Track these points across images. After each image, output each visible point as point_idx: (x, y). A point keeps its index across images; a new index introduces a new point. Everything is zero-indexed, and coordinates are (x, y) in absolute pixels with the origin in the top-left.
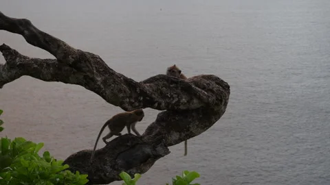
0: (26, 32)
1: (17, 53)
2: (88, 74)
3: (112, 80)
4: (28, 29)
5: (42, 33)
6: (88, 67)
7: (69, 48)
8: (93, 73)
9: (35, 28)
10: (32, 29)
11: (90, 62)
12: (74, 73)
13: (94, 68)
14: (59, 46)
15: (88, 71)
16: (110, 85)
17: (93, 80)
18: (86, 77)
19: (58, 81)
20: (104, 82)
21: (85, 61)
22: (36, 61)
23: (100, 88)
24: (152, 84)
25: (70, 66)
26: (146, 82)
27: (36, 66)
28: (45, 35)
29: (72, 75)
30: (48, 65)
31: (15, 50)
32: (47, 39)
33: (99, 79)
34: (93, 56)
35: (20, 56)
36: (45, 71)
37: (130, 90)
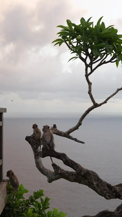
0: (64, 159)
1: (60, 167)
2: (90, 180)
3: (101, 184)
4: (65, 158)
5: (70, 160)
6: (90, 178)
7: (82, 168)
8: (92, 180)
9: (68, 158)
10: (67, 158)
11: (91, 175)
12: (84, 180)
13: (93, 178)
14: (78, 167)
15: (90, 179)
16: (100, 187)
17: (92, 183)
18: (89, 182)
19: (76, 182)
20: (97, 185)
21: (89, 175)
22: (67, 172)
23: (95, 188)
24: (120, 187)
25: (82, 176)
26: (117, 186)
27: (67, 175)
28: (72, 161)
29: (83, 180)
30: (73, 174)
31: (58, 166)
32: (73, 163)
33: (95, 183)
34: (93, 172)
35: (61, 169)
36: (71, 177)
37: (109, 190)
